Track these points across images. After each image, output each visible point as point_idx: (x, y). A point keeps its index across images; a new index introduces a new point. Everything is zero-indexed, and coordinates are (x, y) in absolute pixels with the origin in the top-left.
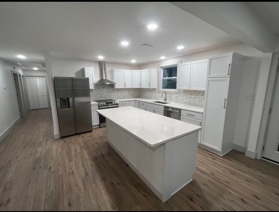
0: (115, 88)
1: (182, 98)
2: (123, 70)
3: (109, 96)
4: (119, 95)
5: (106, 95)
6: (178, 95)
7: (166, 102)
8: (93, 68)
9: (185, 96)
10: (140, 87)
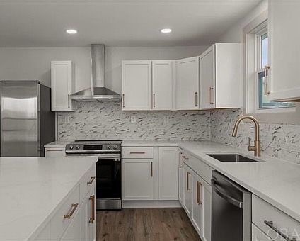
0: (124, 109)
2: (149, 62)
4: (142, 130)
5: (106, 128)
8: (69, 62)
10: (196, 106)
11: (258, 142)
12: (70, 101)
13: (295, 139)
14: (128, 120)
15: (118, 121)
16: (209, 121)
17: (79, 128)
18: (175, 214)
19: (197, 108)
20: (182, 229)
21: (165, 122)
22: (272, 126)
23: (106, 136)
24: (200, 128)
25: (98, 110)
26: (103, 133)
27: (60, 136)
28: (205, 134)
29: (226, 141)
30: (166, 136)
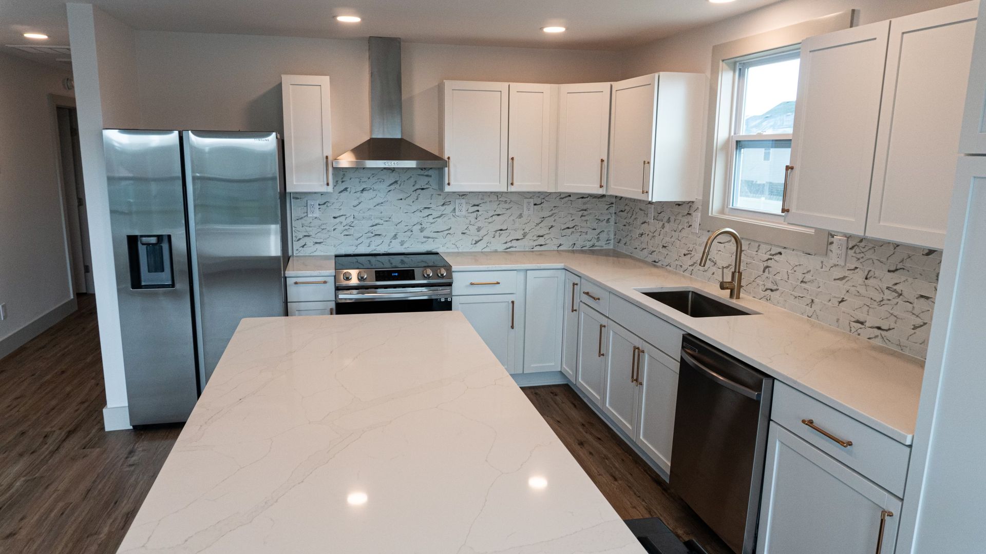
0: (447, 189)
1: (840, 289)
2: (503, 86)
3: (422, 230)
4: (479, 229)
5: (402, 226)
6: (813, 263)
7: (734, 303)
8: (325, 80)
9: (858, 277)
10: (601, 186)
11: (737, 274)
12: (330, 169)
13: (808, 277)
14: (449, 209)
15: (427, 212)
16: (613, 210)
17: (340, 228)
18: (558, 398)
19: (601, 192)
20: (583, 425)
21: (526, 213)
22: (764, 248)
23: (402, 243)
24: (595, 225)
25: (383, 186)
26: (395, 237)
27: (297, 245)
28: (603, 236)
29: (654, 257)
30: (526, 244)
